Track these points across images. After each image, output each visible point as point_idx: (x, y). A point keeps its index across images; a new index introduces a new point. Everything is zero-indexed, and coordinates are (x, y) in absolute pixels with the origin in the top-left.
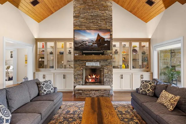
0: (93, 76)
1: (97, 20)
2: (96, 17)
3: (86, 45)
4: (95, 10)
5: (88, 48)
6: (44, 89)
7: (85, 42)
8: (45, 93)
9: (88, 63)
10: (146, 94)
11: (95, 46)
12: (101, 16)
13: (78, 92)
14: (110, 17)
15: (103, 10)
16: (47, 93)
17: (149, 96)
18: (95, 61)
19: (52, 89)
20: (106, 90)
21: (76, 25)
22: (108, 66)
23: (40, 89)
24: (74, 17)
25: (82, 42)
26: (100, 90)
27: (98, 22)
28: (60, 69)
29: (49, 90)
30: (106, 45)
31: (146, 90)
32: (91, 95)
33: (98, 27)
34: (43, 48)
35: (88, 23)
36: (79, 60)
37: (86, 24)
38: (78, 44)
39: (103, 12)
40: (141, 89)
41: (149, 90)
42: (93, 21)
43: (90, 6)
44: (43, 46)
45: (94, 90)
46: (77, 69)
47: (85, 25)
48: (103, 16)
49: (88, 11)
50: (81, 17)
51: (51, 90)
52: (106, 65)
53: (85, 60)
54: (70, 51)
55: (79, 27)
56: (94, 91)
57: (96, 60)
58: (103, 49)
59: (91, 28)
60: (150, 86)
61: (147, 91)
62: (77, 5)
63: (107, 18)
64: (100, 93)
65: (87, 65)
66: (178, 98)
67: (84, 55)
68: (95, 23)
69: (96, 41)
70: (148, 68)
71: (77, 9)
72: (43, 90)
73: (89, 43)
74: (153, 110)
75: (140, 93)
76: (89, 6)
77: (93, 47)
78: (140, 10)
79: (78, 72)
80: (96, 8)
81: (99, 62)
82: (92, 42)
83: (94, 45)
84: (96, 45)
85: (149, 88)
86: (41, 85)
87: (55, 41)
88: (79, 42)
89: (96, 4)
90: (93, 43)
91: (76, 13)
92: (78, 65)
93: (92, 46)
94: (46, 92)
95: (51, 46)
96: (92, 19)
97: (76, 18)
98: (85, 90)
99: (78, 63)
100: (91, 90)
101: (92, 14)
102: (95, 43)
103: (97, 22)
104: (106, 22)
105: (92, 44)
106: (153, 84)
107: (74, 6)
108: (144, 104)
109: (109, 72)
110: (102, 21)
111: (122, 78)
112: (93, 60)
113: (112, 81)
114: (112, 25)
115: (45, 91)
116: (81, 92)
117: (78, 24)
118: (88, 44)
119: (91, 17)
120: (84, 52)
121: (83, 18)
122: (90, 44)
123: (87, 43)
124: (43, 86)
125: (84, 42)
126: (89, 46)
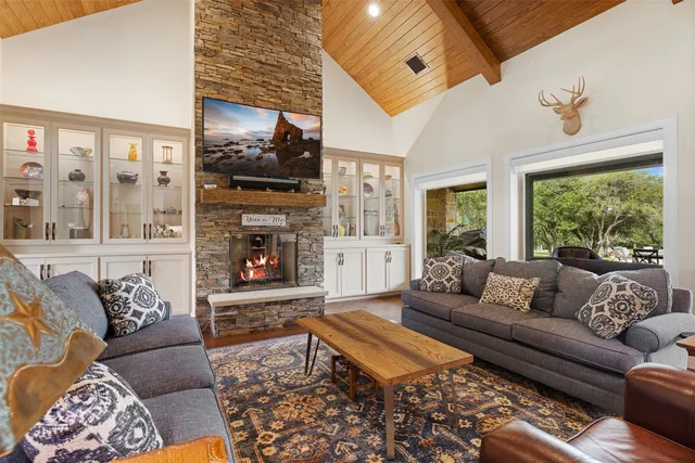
0: (259, 259)
1: (277, 79)
2: (273, 69)
3: (240, 154)
4: (270, 46)
5: (247, 166)
6: (134, 306)
7: (237, 144)
8: (140, 323)
9: (249, 216)
10: (443, 291)
11: (270, 160)
12: (290, 72)
13: (222, 314)
14: (317, 80)
15: (295, 54)
16: (145, 321)
17: (451, 292)
18: (272, 210)
19: (160, 307)
20: (312, 299)
21: (207, 83)
22: (311, 228)
23: (116, 308)
24: (197, 50)
25: (226, 145)
26: (297, 300)
27: (280, 87)
28: (121, 240)
29: (153, 310)
30: (307, 154)
31: (443, 280)
32: (267, 320)
33: (280, 101)
34: (29, 150)
35: (249, 85)
36: (215, 207)
37: (243, 88)
38: (214, 152)
39: (297, 59)
40: (429, 279)
41: (449, 280)
42: (264, 82)
43: (255, 27)
44: (32, 143)
45: (276, 303)
46: (207, 235)
47: (237, 88)
48: (298, 72)
49: (249, 46)
50: (224, 58)
51: (158, 311)
52: (306, 225)
53: (241, 207)
54: (164, 173)
55: (215, 92)
56: (278, 306)
57: (275, 207)
58: (297, 170)
59: (258, 102)
60: (450, 269)
61: (445, 283)
62: (208, 12)
63: (306, 82)
64: (296, 309)
65: (245, 222)
66: (536, 281)
67: (239, 188)
68: (270, 87)
69: (272, 142)
70: (398, 234)
71: (210, 26)
72: (130, 312)
73: (249, 147)
74: (493, 319)
75: (426, 290)
76: (251, 27)
77: (264, 164)
78: (383, 80)
79: (211, 247)
80: (274, 42)
81: (285, 213)
82: (261, 145)
83: (267, 155)
84: (273, 155)
85: (450, 274)
86: (118, 293)
87: (99, 129)
88: (216, 146)
89: (275, 27)
90: (264, 150)
91: (205, 37)
92: (213, 223)
93: (259, 158)
94: (143, 317)
95: (79, 149)
96: (263, 74)
97: (205, 55)
98: (246, 306)
99: (212, 215)
100: (268, 304)
101: (263, 59)
102: (271, 149)
103: (277, 86)
104: (305, 93)
105: (258, 151)
106: (457, 264)
107: (198, 11)
108: (460, 310)
109: (314, 246)
110: (292, 85)
111: (341, 263)
112: (264, 207)
113: (323, 272)
114: (320, 104)
115: (137, 314)
116: (235, 313)
117: (211, 79)
118: (246, 152)
119: (257, 65)
120: (235, 178)
121: (229, 63)
122: (252, 151)
123: (243, 148)
124: (125, 295)
125: (232, 143)
126: (249, 160)
